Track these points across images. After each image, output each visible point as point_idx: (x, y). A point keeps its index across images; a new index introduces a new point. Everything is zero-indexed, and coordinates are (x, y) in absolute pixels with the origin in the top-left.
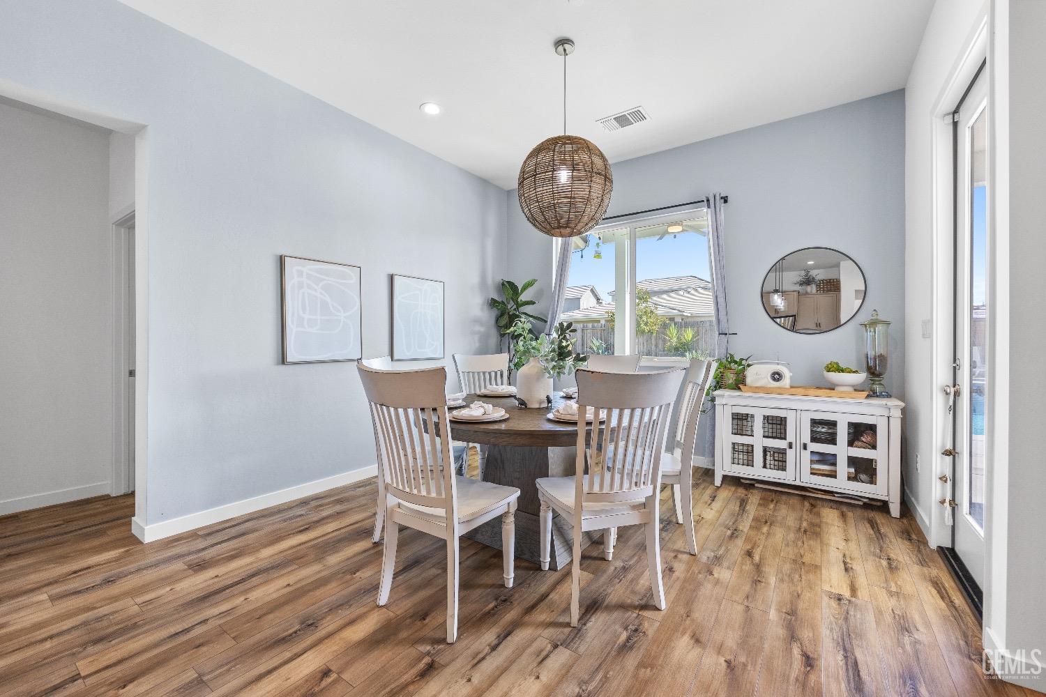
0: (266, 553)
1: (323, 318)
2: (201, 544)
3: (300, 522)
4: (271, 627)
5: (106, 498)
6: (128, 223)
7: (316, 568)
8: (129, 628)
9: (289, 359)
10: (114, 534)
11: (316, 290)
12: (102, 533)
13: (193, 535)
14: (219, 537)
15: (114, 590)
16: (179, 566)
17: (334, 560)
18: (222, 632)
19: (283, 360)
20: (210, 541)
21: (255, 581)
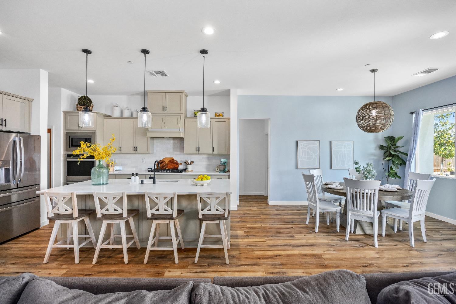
0: (289, 212)
1: (308, 156)
2: (278, 207)
3: (299, 209)
4: (286, 220)
5: (263, 196)
6: (267, 135)
7: (298, 216)
8: (266, 214)
9: (298, 168)
10: (265, 202)
11: (306, 149)
12: (263, 201)
13: (277, 206)
14: (282, 207)
15: (264, 209)
16: (274, 209)
17: (302, 216)
18: (278, 219)
19: (297, 168)
20: (280, 207)
21: (286, 215)
